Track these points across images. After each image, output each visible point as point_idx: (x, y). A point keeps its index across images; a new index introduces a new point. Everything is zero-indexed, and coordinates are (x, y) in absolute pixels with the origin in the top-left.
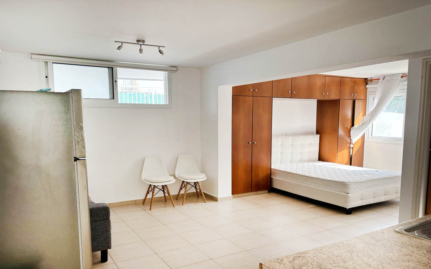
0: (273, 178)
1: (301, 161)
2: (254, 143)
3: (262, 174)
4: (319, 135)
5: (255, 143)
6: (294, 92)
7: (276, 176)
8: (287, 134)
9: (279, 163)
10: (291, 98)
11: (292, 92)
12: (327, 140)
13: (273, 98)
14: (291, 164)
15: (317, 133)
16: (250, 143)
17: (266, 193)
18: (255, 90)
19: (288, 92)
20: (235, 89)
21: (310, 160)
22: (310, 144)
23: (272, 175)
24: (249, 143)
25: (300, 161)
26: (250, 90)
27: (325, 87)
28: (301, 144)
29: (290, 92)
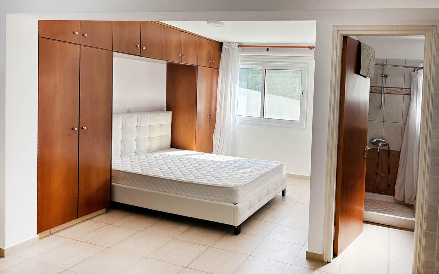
0: (114, 185)
1: (150, 151)
2: (82, 128)
3: (96, 182)
4: (171, 112)
5: (85, 128)
6: (145, 48)
7: (119, 182)
8: (129, 111)
9: (120, 156)
10: (139, 56)
11: (141, 48)
12: (182, 119)
13: (114, 52)
14: (137, 157)
15: (169, 109)
16: (76, 129)
17: (105, 213)
18: (83, 35)
19: (136, 46)
20: (43, 25)
21: (160, 147)
22: (161, 124)
23: (113, 180)
24: (73, 129)
25: (148, 150)
26: (74, 33)
27: (182, 46)
28: (149, 125)
29: (139, 46)
